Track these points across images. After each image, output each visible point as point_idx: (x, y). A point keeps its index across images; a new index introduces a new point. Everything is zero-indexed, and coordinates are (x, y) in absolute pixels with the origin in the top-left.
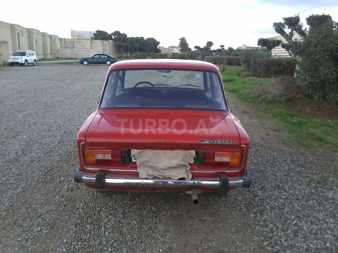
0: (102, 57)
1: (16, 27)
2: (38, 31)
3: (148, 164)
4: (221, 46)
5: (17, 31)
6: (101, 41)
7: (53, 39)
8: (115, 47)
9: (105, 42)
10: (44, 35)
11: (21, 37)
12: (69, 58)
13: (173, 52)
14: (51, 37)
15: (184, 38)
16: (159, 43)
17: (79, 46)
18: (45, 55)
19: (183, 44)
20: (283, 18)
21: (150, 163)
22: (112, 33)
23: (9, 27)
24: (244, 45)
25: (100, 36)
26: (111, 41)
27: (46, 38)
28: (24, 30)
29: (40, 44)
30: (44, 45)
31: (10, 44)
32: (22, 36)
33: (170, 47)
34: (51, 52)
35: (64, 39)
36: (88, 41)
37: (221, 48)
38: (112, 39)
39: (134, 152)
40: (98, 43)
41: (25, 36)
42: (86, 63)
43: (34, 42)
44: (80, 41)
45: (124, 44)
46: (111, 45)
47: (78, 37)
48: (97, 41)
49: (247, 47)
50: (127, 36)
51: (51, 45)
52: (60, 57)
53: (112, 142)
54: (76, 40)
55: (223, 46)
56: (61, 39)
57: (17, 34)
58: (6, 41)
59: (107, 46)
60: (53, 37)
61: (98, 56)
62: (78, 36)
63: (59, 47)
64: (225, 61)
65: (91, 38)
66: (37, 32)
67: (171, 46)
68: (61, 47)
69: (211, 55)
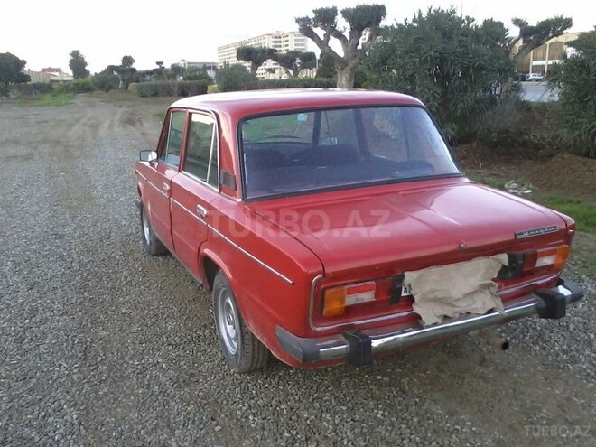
3: (431, 296)
4: (158, 63)
13: (53, 78)
15: (78, 52)
16: (24, 62)
19: (78, 63)
20: (314, 11)
21: (436, 293)
24: (183, 60)
33: (44, 70)
37: (158, 67)
39: (410, 277)
49: (188, 63)
53: (375, 265)
55: (162, 63)
64: (176, 89)
67: (47, 67)
69: (143, 81)
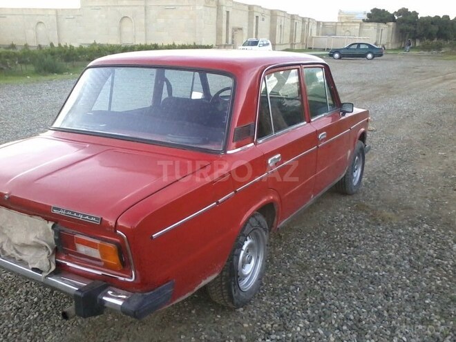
0: (362, 47)
1: (255, 9)
2: (285, 12)
5: (256, 14)
6: (375, 25)
7: (307, 23)
8: (396, 32)
9: (382, 25)
10: (293, 17)
11: (260, 21)
12: (325, 49)
14: (303, 20)
17: (343, 31)
18: (292, 44)
22: (395, 12)
23: (246, 8)
25: (378, 16)
26: (391, 24)
27: (295, 21)
28: (267, 12)
29: (287, 30)
30: (293, 32)
31: (245, 31)
32: (263, 20)
34: (302, 41)
35: (323, 23)
36: (357, 24)
38: (394, 20)
40: (372, 27)
41: (267, 19)
42: (337, 55)
43: (278, 27)
44: (344, 24)
45: (412, 28)
46: (391, 29)
47: (347, 20)
48: (370, 24)
50: (419, 16)
51: (303, 30)
52: (313, 47)
54: (340, 24)
56: (318, 23)
57: (255, 17)
58: (240, 27)
59: (385, 32)
60: (307, 20)
61: (355, 47)
62: (347, 18)
63: (314, 34)
65: (363, 20)
66: (282, 14)
68: (318, 34)
